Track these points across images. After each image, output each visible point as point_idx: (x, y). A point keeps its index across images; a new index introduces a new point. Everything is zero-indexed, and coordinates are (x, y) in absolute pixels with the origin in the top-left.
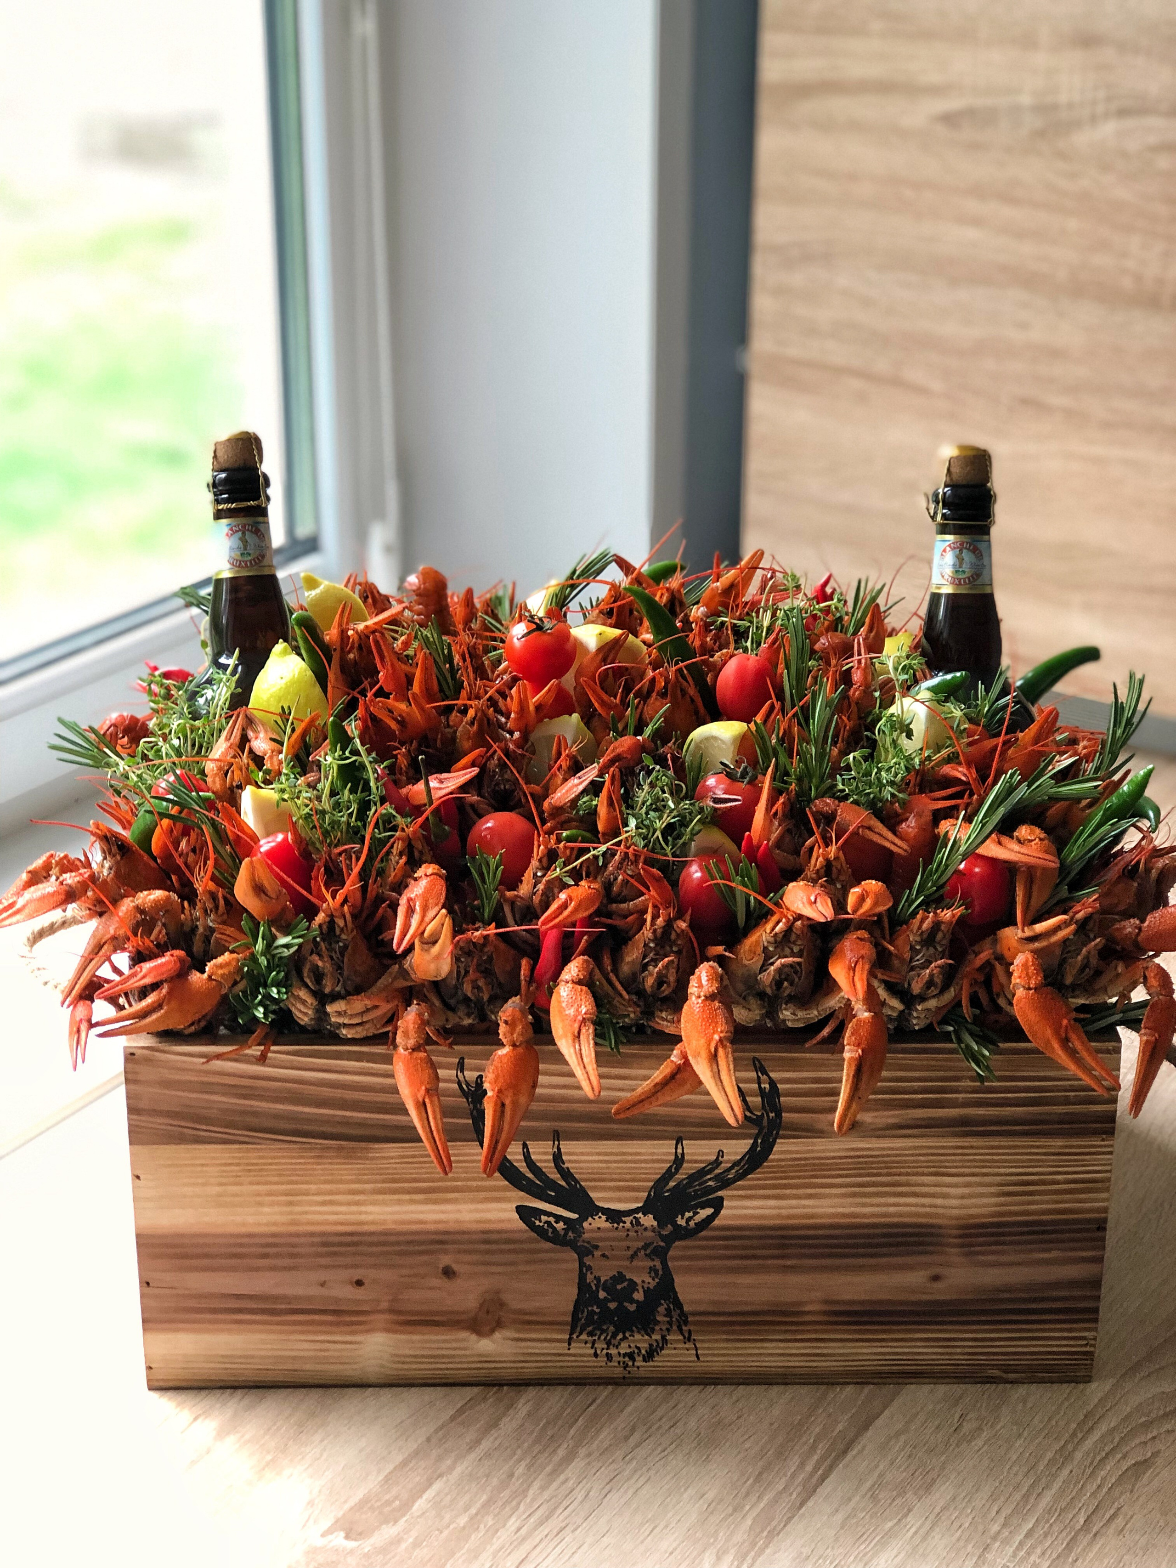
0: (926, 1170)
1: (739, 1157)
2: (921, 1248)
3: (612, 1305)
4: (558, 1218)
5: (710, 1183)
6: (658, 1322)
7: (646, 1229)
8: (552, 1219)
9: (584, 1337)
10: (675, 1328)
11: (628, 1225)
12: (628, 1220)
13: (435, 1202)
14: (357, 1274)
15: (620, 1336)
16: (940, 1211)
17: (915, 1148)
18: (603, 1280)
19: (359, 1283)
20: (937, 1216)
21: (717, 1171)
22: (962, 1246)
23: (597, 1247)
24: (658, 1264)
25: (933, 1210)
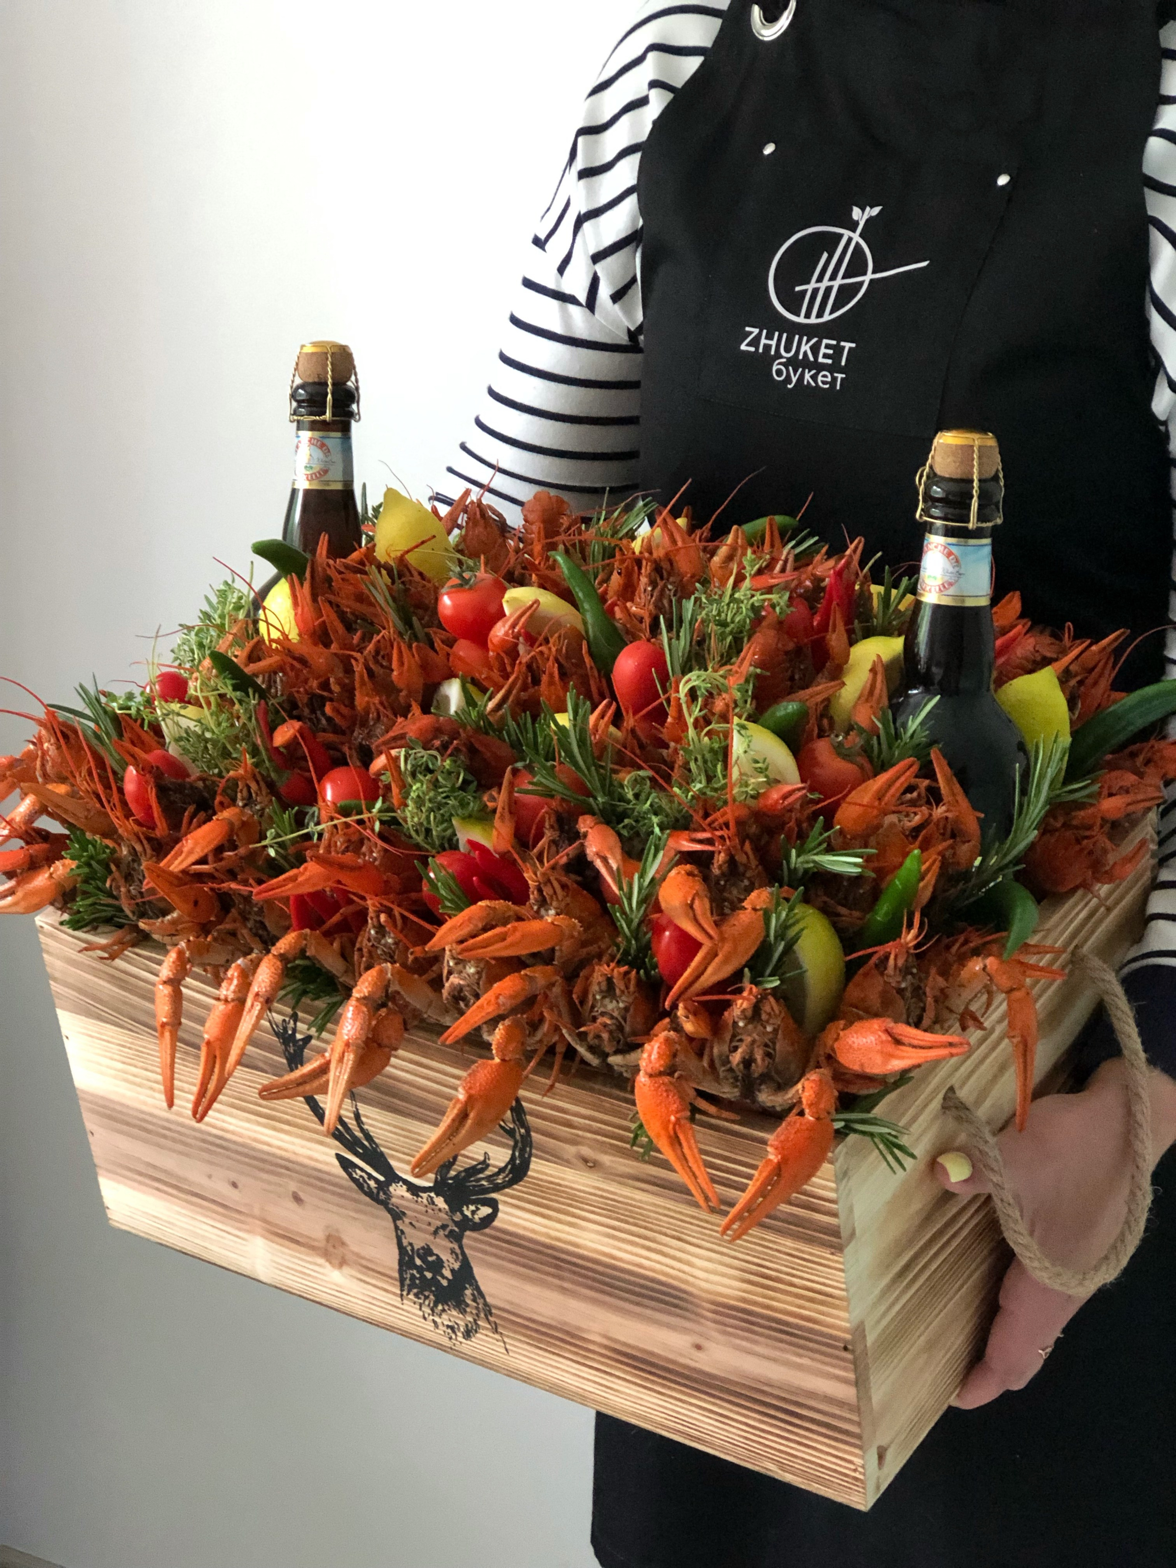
0: (669, 1232)
1: (502, 1165)
2: (678, 1311)
3: (429, 1275)
4: (370, 1177)
5: (484, 1183)
6: (467, 1305)
7: (440, 1210)
8: (366, 1176)
9: (411, 1296)
10: (482, 1315)
11: (425, 1201)
12: (425, 1195)
13: (275, 1129)
14: (233, 1176)
15: (440, 1307)
16: (691, 1279)
17: (655, 1205)
18: (416, 1247)
19: (235, 1185)
20: (686, 1282)
21: (487, 1173)
22: (716, 1322)
23: (404, 1214)
24: (456, 1246)
25: (681, 1275)
